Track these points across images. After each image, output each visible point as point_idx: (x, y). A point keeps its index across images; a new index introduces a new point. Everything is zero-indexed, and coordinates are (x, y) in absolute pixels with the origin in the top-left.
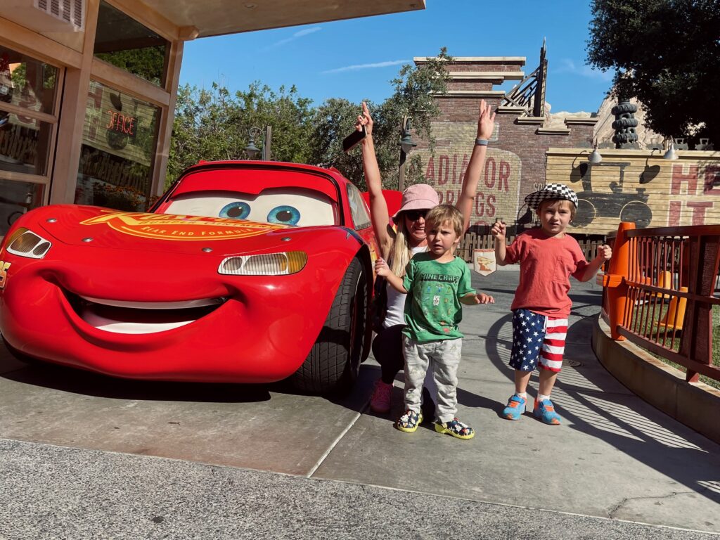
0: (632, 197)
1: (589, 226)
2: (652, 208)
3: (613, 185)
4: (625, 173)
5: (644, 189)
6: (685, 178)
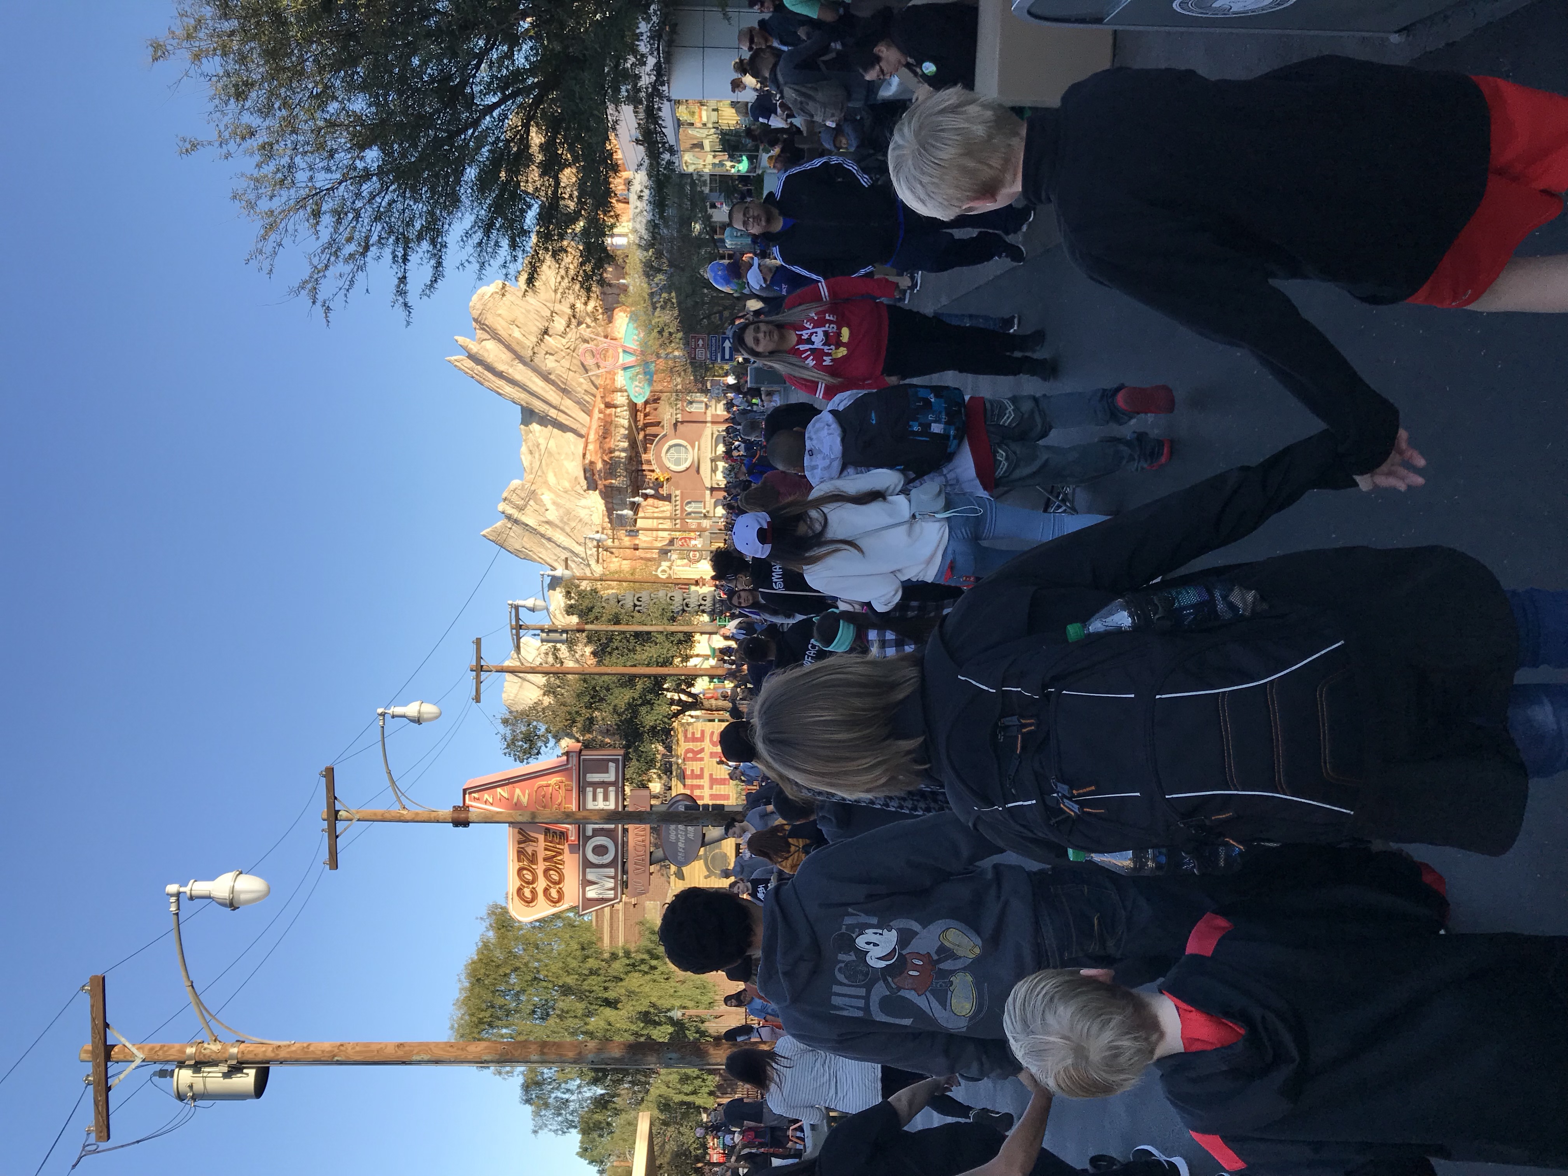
6: (692, 792)
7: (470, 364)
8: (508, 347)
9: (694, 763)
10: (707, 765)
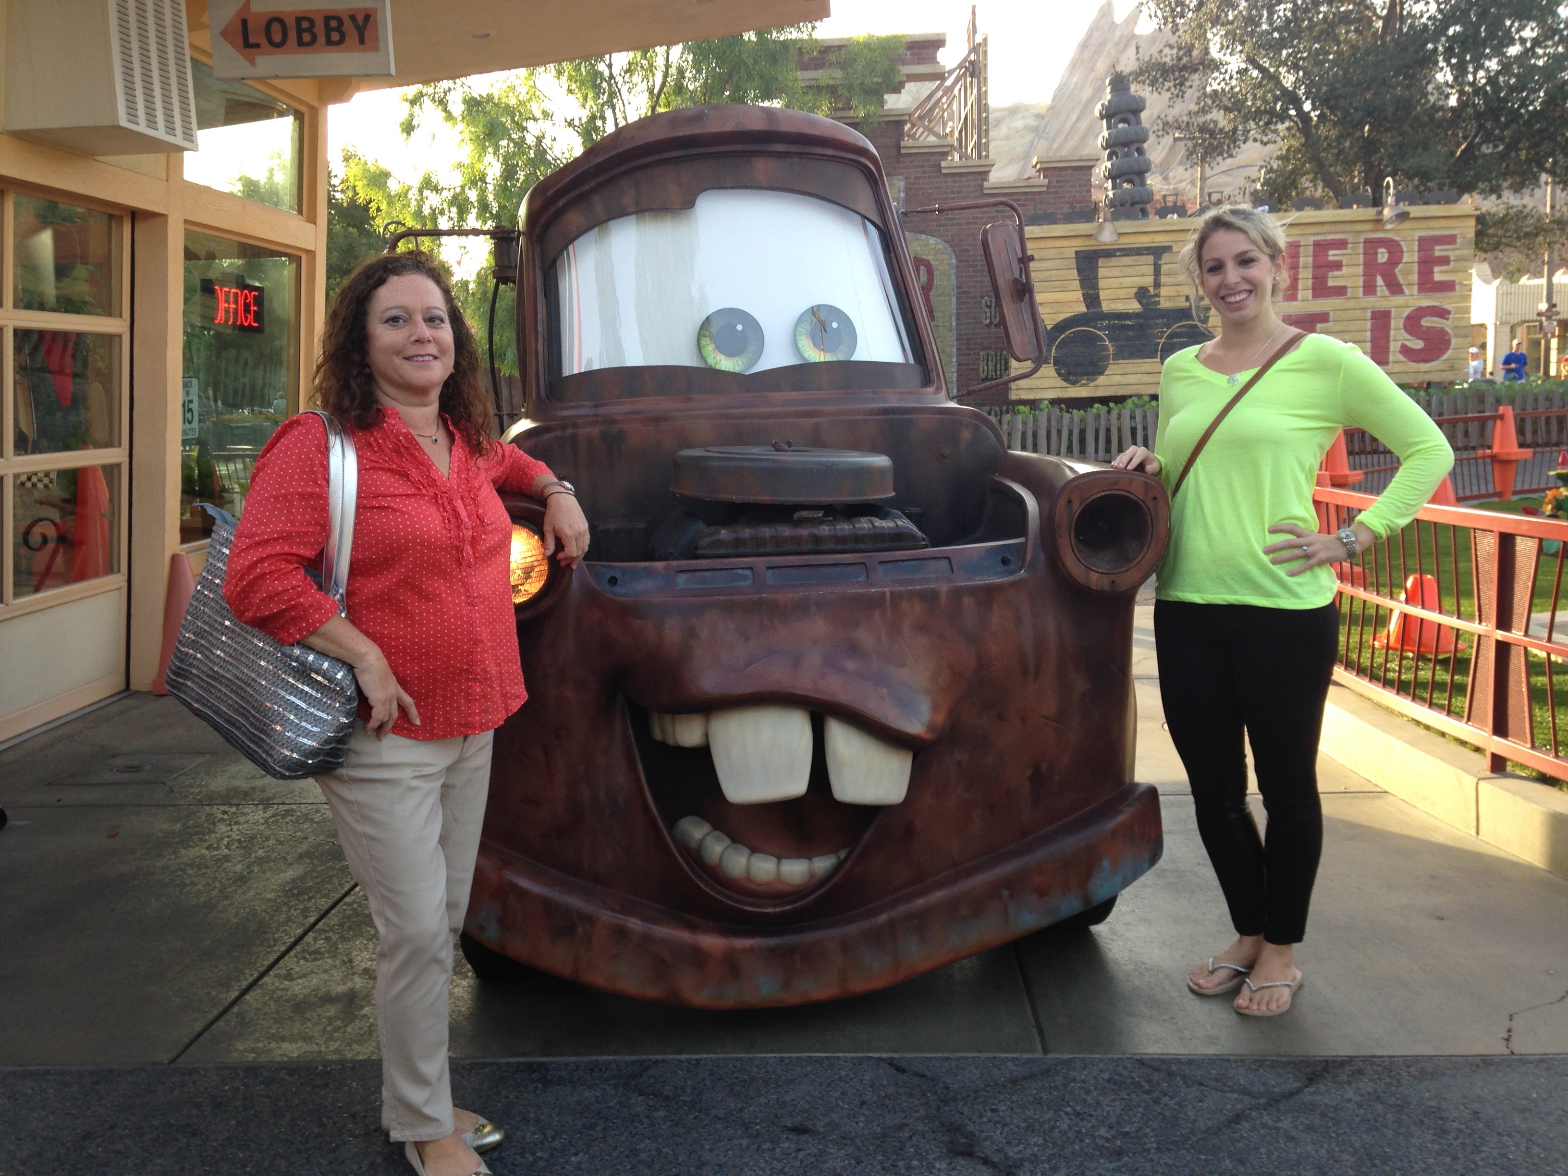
0: (1179, 314)
1: (1101, 380)
3: (1142, 294)
4: (1164, 268)
9: (1360, 270)
10: (1352, 304)
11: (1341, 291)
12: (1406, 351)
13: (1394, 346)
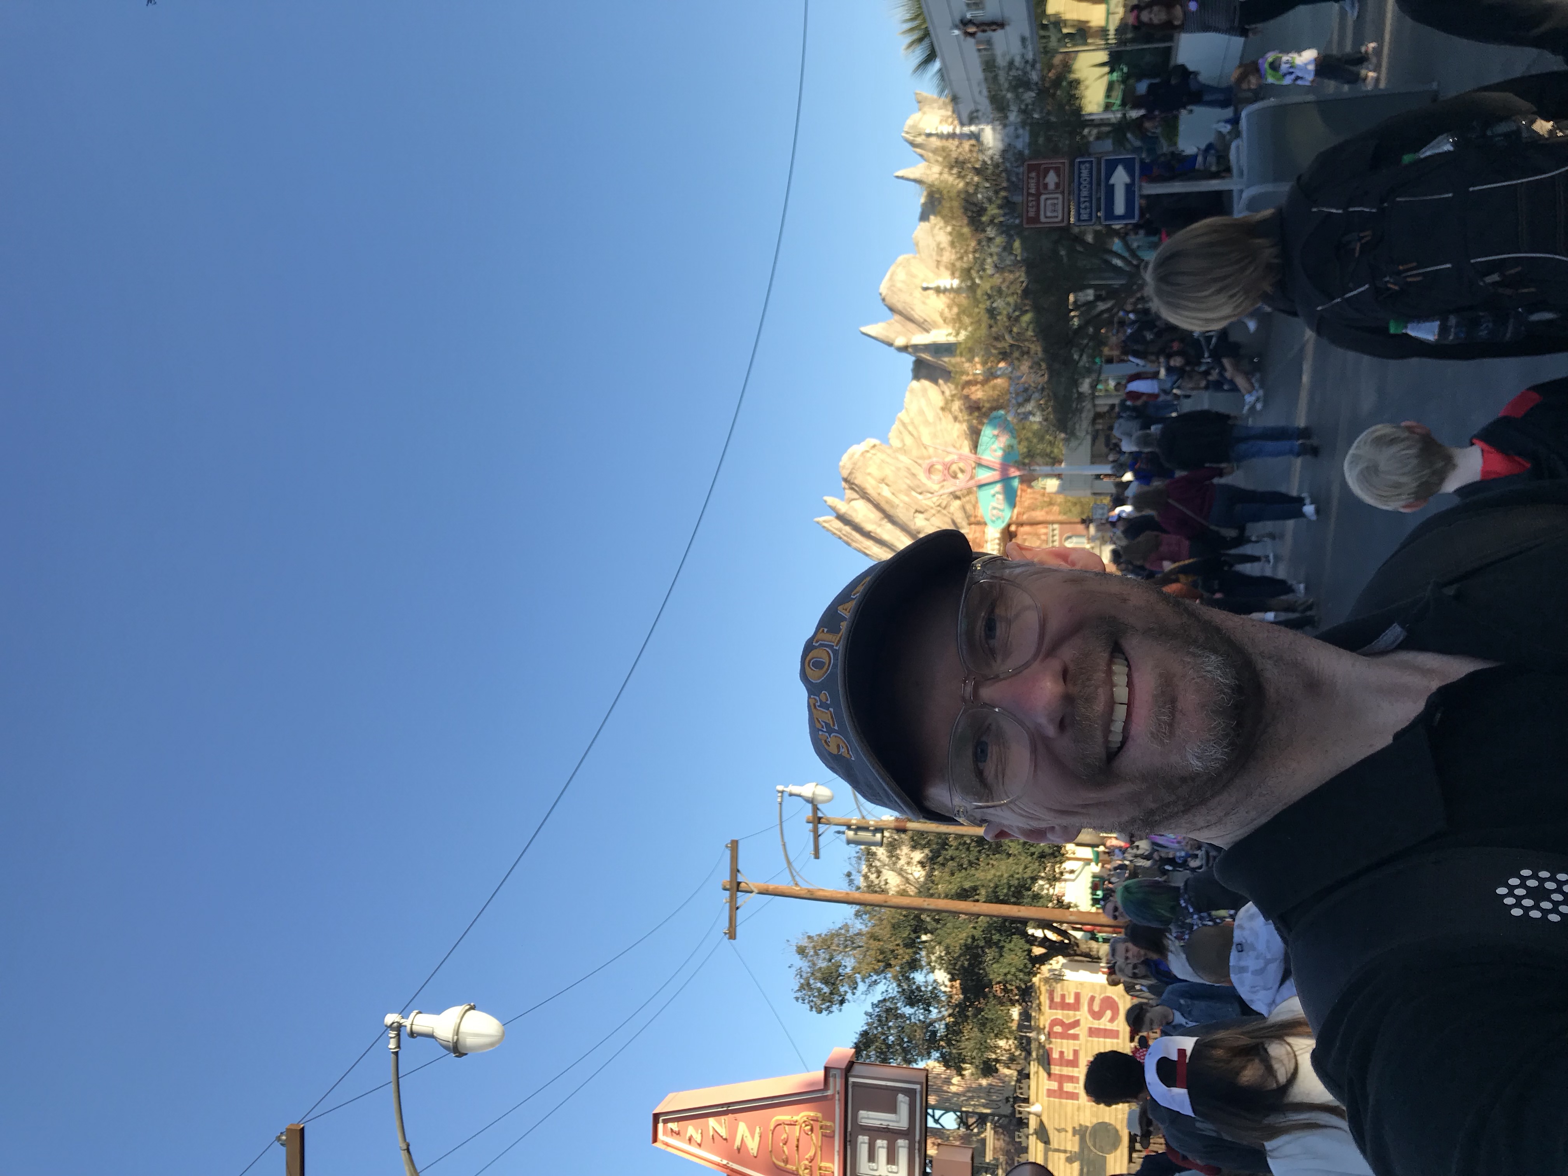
0: (1082, 1140)
2: (1095, 1121)
4: (1055, 1148)
5: (1074, 1128)
6: (1061, 1087)
7: (838, 524)
8: (877, 506)
9: (1065, 1041)
10: (1083, 1047)
11: (1076, 1053)
12: (1112, 1020)
13: (1109, 1026)
